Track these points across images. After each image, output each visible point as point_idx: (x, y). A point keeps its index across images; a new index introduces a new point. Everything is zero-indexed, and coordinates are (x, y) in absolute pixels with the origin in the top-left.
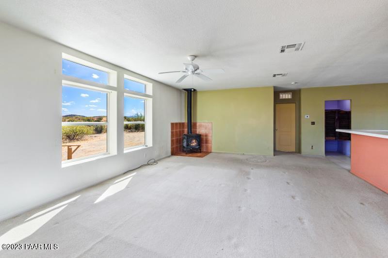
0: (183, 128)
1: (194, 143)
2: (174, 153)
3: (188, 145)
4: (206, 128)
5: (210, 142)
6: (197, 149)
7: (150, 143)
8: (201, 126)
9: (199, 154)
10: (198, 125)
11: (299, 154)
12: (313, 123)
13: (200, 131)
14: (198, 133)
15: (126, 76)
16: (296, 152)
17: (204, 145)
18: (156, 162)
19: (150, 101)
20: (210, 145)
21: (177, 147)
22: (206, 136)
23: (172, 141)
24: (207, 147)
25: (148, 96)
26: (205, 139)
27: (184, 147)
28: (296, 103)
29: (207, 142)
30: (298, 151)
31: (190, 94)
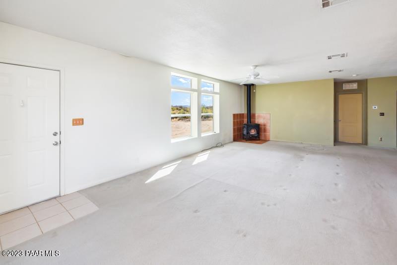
0: (243, 118)
1: (253, 132)
2: (236, 139)
3: (248, 133)
4: (264, 119)
5: (268, 131)
6: (256, 137)
7: (217, 130)
8: (259, 116)
9: (258, 142)
10: (256, 115)
11: (365, 146)
12: (382, 114)
13: (259, 120)
14: (256, 123)
15: (202, 80)
16: (362, 144)
17: (262, 134)
18: (222, 145)
19: (217, 97)
20: (268, 134)
21: (238, 135)
22: (265, 125)
23: (234, 129)
24: (265, 136)
25: (216, 93)
26: (263, 129)
27: (243, 135)
28: (362, 93)
29: (265, 130)
30: (365, 142)
31: (249, 88)
